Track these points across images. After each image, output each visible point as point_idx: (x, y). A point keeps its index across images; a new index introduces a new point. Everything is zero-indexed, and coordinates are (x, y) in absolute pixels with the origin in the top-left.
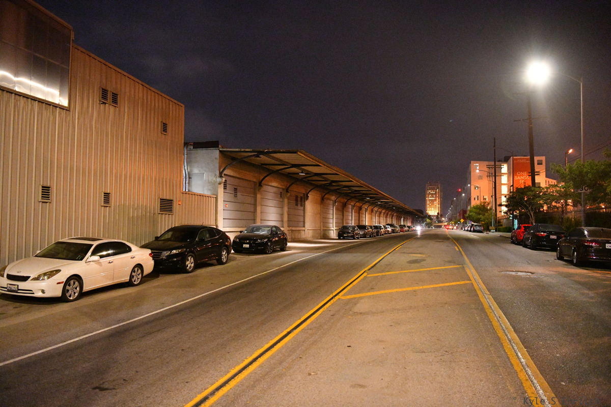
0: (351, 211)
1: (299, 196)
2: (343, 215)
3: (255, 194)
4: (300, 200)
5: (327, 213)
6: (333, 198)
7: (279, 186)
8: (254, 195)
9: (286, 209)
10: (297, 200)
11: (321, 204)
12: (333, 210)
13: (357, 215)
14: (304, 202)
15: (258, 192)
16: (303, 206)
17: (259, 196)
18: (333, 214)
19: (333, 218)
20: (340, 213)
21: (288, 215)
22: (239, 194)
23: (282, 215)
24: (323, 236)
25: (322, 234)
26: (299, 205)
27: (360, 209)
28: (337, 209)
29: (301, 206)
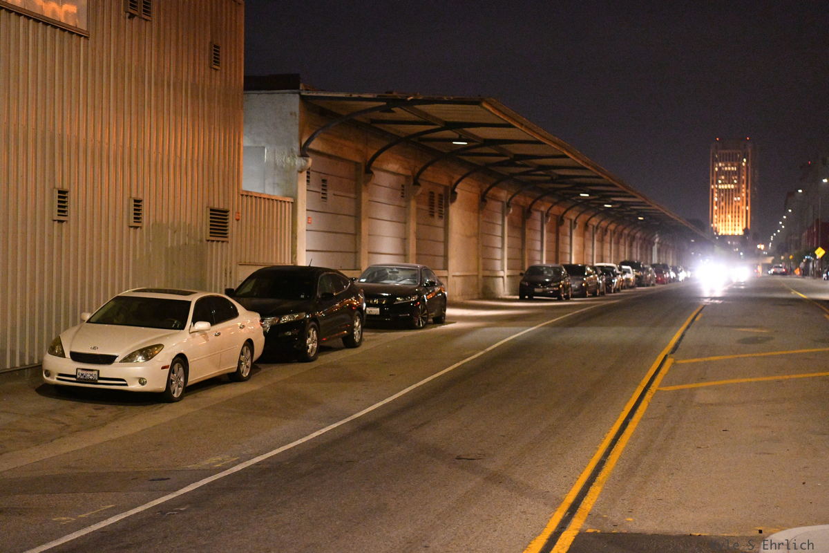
0: (539, 228)
1: (436, 195)
2: (523, 239)
3: (358, 193)
4: (438, 204)
5: (490, 234)
6: (504, 195)
7: (401, 171)
8: (356, 193)
9: (413, 226)
10: (431, 205)
11: (479, 213)
12: (503, 226)
13: (553, 236)
14: (447, 206)
15: (363, 187)
16: (445, 216)
17: (364, 196)
18: (503, 237)
19: (502, 248)
20: (517, 234)
21: (418, 239)
22: (330, 193)
23: (404, 240)
24: (484, 293)
25: (481, 286)
26: (436, 215)
27: (560, 221)
28: (511, 224)
29: (441, 217)
